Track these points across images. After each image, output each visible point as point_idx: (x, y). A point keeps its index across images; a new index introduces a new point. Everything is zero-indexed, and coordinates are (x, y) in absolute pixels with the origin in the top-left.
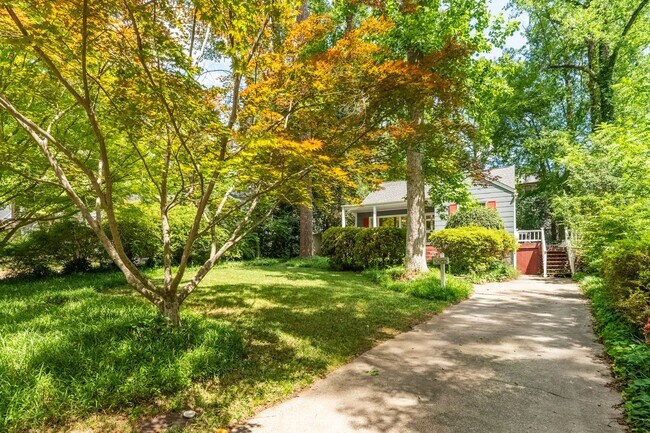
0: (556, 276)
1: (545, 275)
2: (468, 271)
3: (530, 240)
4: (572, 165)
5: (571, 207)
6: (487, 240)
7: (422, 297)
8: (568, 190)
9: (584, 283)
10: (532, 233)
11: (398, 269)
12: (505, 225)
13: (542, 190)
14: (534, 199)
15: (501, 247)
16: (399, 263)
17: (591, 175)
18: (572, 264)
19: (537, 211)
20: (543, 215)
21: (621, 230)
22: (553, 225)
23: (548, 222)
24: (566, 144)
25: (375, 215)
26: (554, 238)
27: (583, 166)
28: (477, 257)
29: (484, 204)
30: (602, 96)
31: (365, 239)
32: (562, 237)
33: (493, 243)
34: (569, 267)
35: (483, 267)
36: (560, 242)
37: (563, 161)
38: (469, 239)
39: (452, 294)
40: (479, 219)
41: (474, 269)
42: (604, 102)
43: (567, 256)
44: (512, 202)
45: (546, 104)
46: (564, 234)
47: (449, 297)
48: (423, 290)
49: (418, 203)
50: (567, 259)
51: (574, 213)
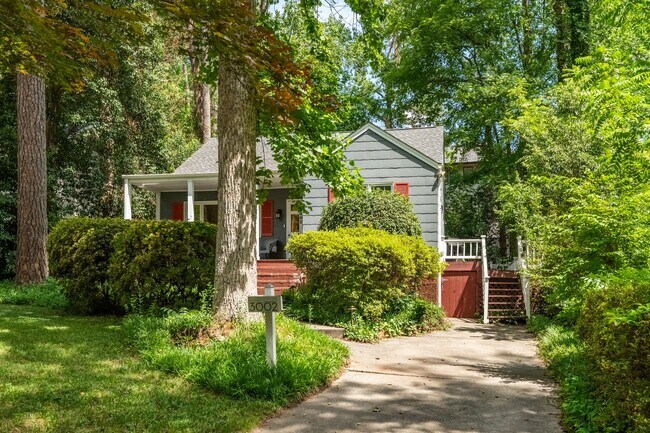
0: (502, 321)
1: (486, 321)
2: (348, 318)
3: (464, 257)
4: (530, 131)
5: (527, 203)
6: (385, 256)
7: (218, 390)
8: (524, 173)
9: (546, 341)
10: (468, 245)
11: (189, 316)
12: (423, 227)
13: (486, 173)
14: (476, 187)
15: (410, 270)
16: (193, 304)
17: (557, 148)
18: (527, 301)
19: (478, 208)
20: (488, 216)
21: (610, 246)
22: (502, 231)
23: (495, 227)
24: (522, 97)
25: (190, 199)
26: (502, 253)
27: (545, 133)
28: (366, 289)
29: (388, 188)
30: (573, 26)
31: (130, 245)
32: (514, 253)
33: (396, 261)
34: (522, 306)
35: (377, 307)
36: (511, 260)
37: (516, 124)
38: (351, 253)
39: (288, 383)
40: (378, 213)
41: (360, 311)
42: (575, 36)
43: (519, 286)
44: (435, 186)
45: (494, 31)
46: (516, 247)
47: (278, 390)
48: (224, 372)
49: (240, 171)
50: (521, 293)
51: (531, 211)
